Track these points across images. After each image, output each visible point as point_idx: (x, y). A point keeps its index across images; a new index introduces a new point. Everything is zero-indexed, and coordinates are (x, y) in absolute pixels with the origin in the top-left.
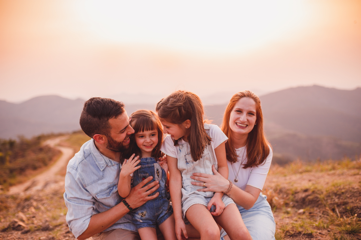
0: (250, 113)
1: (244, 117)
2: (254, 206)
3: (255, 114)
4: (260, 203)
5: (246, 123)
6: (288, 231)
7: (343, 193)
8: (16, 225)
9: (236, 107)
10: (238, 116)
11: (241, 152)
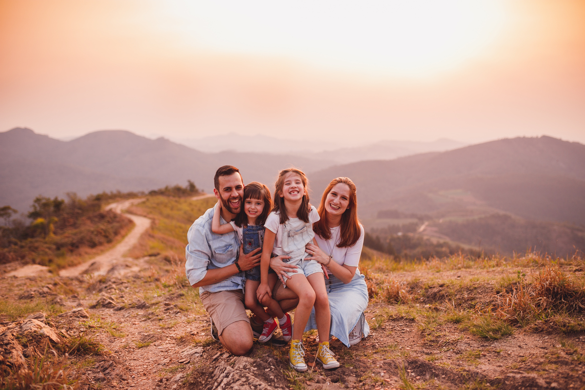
0: (344, 198)
1: (337, 200)
2: (349, 283)
3: (348, 199)
4: (356, 281)
5: (338, 205)
6: (391, 316)
7: (475, 288)
8: (107, 302)
9: (333, 190)
10: (333, 198)
11: (335, 231)
